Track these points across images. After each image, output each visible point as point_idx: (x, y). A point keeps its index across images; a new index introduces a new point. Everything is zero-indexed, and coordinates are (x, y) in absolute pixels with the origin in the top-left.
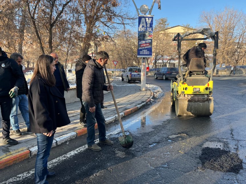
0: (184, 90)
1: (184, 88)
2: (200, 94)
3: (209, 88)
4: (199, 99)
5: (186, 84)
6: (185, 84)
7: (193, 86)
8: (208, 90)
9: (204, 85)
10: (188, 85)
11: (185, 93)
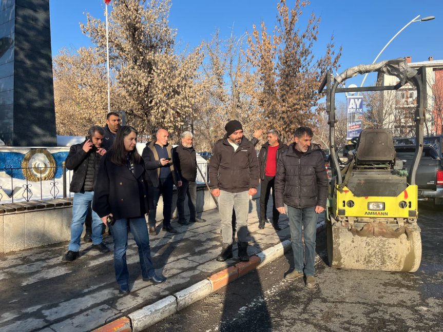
0: (344, 206)
1: (344, 202)
2: (386, 216)
3: (408, 204)
4: (384, 230)
5: (350, 192)
6: (346, 191)
7: (366, 198)
8: (407, 209)
9: (395, 194)
10: (354, 196)
11: (346, 213)
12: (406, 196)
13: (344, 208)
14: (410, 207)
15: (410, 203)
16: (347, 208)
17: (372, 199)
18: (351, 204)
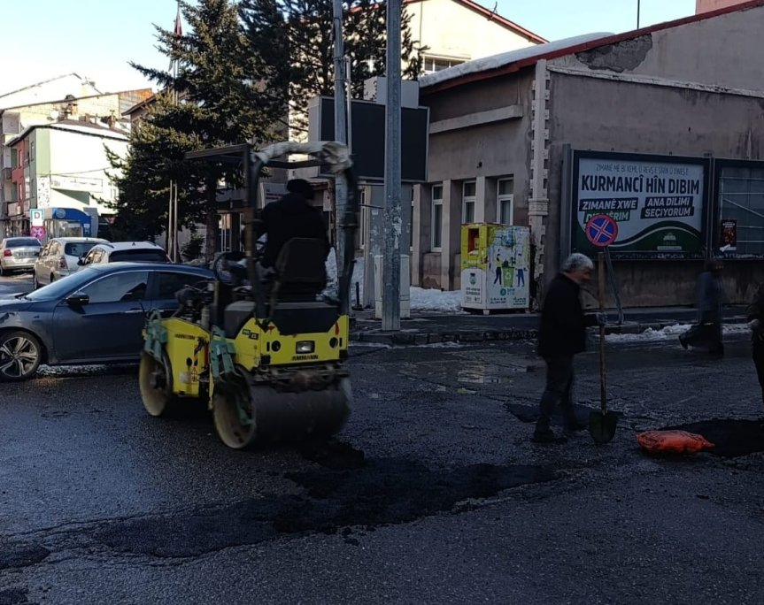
0: (268, 350)
1: (268, 344)
2: (316, 360)
3: (339, 342)
5: (276, 329)
6: (271, 328)
7: (294, 337)
8: (338, 348)
9: (326, 330)
10: (281, 334)
11: (271, 360)
12: (337, 331)
13: (268, 353)
14: (341, 345)
15: (341, 339)
16: (271, 353)
17: (302, 337)
18: (276, 346)
